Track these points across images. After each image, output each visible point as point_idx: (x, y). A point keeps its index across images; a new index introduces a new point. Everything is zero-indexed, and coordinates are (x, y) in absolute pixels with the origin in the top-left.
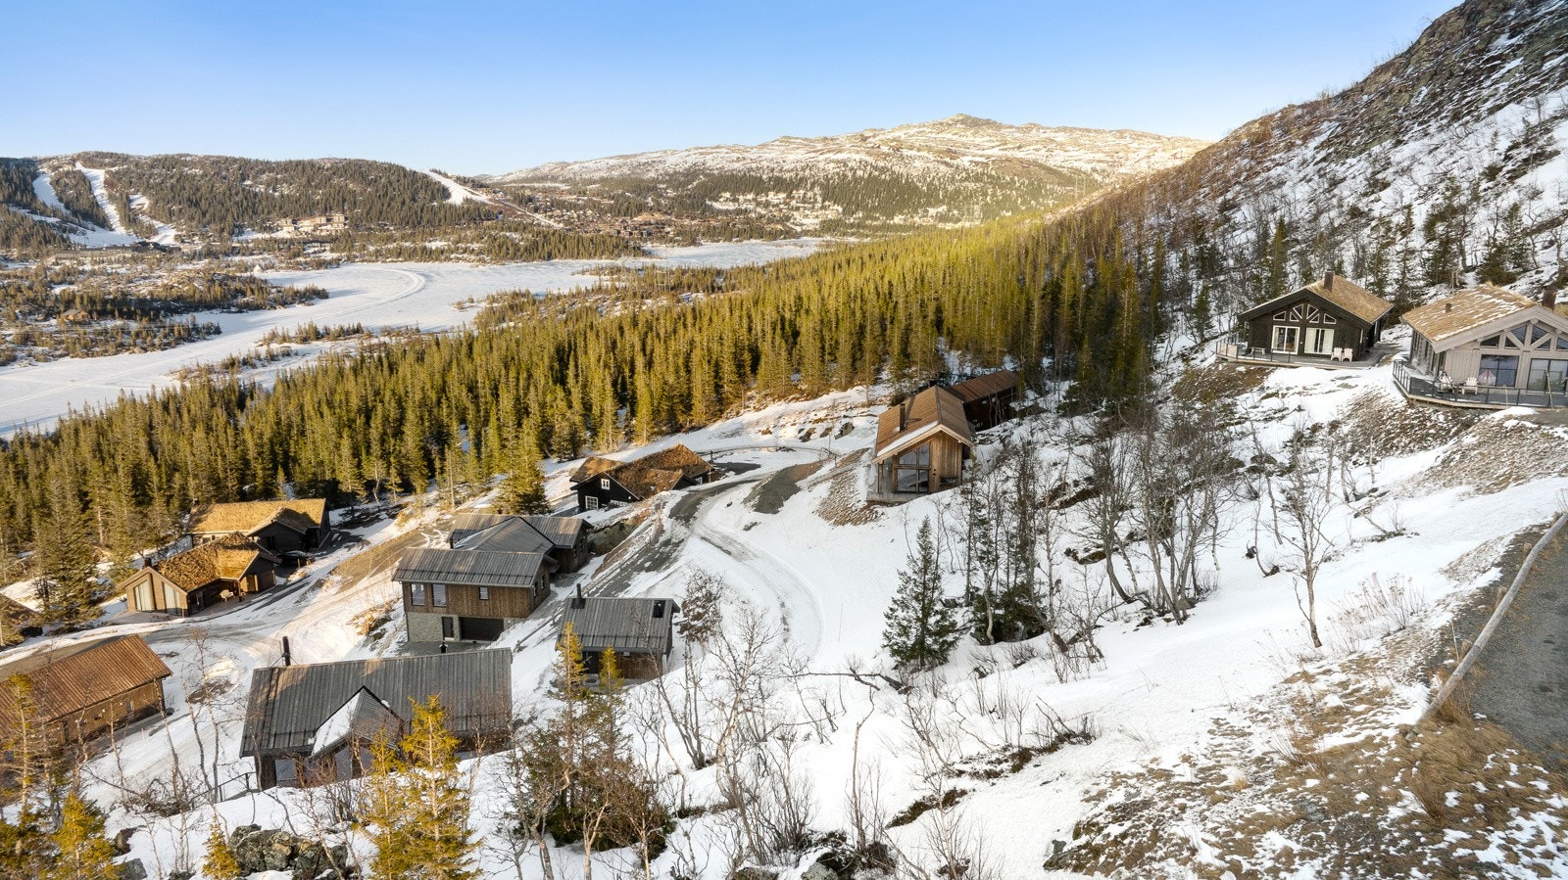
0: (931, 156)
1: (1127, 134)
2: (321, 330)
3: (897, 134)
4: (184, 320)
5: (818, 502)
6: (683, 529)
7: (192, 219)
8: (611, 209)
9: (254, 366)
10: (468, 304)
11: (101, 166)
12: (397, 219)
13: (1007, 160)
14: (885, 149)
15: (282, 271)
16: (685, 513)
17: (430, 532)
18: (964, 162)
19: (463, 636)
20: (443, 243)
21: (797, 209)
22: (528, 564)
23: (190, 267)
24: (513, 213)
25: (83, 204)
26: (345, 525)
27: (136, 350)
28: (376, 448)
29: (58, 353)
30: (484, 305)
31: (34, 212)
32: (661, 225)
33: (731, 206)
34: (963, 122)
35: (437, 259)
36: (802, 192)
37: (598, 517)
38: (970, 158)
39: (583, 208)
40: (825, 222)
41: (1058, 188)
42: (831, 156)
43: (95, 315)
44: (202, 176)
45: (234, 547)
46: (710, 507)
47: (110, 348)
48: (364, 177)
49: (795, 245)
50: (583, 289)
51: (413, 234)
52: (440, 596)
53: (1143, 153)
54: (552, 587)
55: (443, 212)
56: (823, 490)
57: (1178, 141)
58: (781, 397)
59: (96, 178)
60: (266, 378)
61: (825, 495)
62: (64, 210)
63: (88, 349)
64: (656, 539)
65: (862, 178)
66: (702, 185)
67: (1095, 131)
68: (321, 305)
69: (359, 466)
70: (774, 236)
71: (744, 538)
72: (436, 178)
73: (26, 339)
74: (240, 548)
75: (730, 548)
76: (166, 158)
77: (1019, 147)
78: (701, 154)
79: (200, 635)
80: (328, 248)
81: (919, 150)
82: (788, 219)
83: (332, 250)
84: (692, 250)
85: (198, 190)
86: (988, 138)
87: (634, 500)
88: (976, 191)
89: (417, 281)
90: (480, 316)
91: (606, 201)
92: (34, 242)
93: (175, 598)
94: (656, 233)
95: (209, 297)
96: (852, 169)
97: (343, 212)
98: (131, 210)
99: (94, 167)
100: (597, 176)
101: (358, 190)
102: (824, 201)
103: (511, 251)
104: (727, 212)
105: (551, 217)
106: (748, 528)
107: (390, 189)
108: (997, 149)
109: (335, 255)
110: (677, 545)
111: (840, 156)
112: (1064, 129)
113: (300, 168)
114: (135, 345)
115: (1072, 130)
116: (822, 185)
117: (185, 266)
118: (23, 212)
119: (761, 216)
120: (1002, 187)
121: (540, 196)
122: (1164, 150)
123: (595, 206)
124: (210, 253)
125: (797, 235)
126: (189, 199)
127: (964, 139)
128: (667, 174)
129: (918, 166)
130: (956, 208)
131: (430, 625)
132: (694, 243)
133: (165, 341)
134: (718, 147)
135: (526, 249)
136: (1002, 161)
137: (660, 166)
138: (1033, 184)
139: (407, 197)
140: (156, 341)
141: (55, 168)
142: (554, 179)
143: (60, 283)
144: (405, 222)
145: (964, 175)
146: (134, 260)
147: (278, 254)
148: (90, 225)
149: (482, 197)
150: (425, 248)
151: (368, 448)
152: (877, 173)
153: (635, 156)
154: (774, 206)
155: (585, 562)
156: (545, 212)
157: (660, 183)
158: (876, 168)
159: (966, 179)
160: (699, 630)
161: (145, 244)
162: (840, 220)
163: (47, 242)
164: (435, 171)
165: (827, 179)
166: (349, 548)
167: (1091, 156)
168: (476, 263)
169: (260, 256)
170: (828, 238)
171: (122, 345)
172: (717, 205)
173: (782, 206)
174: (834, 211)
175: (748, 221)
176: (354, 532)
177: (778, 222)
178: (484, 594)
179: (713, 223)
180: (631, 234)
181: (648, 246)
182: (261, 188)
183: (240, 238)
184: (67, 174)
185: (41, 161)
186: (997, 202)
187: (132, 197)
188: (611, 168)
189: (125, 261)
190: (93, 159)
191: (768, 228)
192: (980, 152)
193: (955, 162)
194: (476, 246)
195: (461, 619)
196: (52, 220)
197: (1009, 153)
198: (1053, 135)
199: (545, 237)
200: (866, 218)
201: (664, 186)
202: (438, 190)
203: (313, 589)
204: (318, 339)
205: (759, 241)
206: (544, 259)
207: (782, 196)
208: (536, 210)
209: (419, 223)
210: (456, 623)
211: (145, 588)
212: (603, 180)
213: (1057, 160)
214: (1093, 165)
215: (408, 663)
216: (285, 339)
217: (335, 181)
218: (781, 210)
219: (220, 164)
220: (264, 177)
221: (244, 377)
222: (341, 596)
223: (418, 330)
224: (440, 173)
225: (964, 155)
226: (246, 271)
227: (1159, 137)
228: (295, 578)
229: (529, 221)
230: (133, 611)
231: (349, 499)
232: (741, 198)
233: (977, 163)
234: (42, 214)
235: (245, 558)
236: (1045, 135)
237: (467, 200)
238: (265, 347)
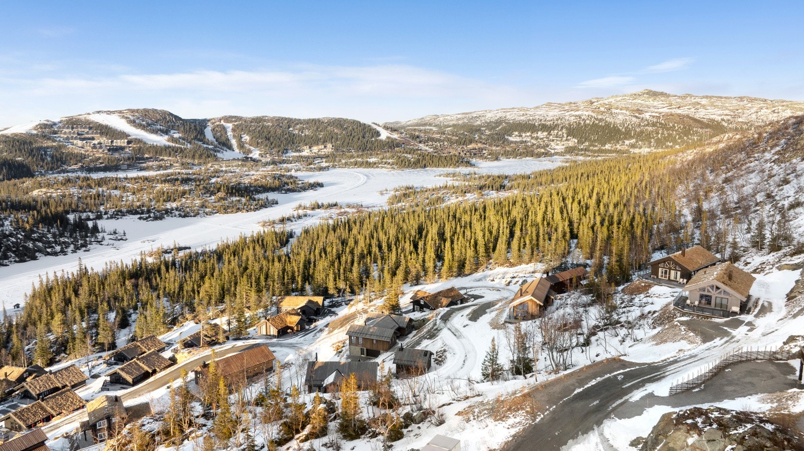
0: (628, 113)
1: (745, 99)
2: (320, 204)
3: (610, 100)
4: (263, 196)
5: (491, 318)
6: (443, 325)
7: (266, 146)
8: (457, 141)
9: (292, 221)
10: (385, 192)
11: (231, 122)
12: (355, 147)
13: (671, 115)
14: (602, 109)
15: (304, 172)
16: (446, 318)
17: (360, 313)
18: (647, 116)
19: (367, 355)
20: (376, 159)
21: (553, 140)
22: (390, 333)
23: (265, 169)
24: (409, 144)
25: (223, 139)
26: (330, 306)
27: (244, 211)
28: (342, 277)
29: (214, 212)
30: (393, 193)
31: (204, 143)
32: (481, 150)
33: (518, 139)
34: (647, 94)
35: (372, 167)
36: (556, 132)
37: (417, 315)
38: (650, 114)
39: (443, 141)
40: (567, 147)
41: (699, 130)
42: (573, 113)
43: (229, 195)
44: (272, 126)
45: (293, 314)
46: (456, 316)
47: (234, 210)
48: (342, 126)
49: (549, 161)
50: (438, 186)
51: (362, 155)
52: (361, 341)
53: (753, 111)
54: (397, 341)
55: (376, 144)
56: (494, 314)
57: (777, 102)
58: (502, 265)
59: (229, 127)
60: (297, 228)
61: (494, 316)
62: (215, 142)
63: (226, 210)
64: (432, 328)
65: (589, 125)
66: (504, 128)
67: (725, 98)
68: (320, 190)
69: (336, 284)
70: (539, 155)
71: (462, 330)
72: (374, 126)
73: (203, 206)
74: (294, 314)
75: (457, 334)
76: (257, 118)
77: (679, 107)
78: (504, 112)
79: (281, 345)
80: (324, 161)
81: (621, 109)
82: (548, 146)
83: (326, 162)
84: (496, 163)
85: (269, 133)
86: (661, 102)
87: (432, 309)
88: (653, 132)
89: (363, 179)
90: (390, 199)
91: (454, 138)
92: (204, 157)
93: (273, 331)
94: (478, 153)
95: (272, 185)
96: (583, 120)
97: (332, 143)
98: (242, 142)
99: (228, 123)
100: (451, 123)
101: (339, 133)
102: (567, 137)
103: (407, 164)
104: (516, 142)
105: (427, 145)
106: (465, 326)
107: (353, 132)
108: (665, 109)
109: (327, 164)
110: (439, 330)
111: (577, 113)
112: (707, 97)
113: (314, 122)
114: (244, 209)
115: (711, 97)
116: (567, 128)
117: (263, 169)
118: (200, 143)
119: (534, 145)
120: (668, 129)
121: (422, 135)
122: (767, 108)
123: (449, 140)
124: (274, 163)
125: (552, 155)
126: (266, 137)
127: (647, 103)
128: (486, 122)
129: (620, 118)
130: (641, 140)
131: (357, 350)
132: (497, 159)
133: (256, 207)
134: (513, 108)
135: (414, 163)
136: (668, 116)
137: (483, 118)
138: (686, 128)
139: (361, 135)
140: (252, 207)
141: (213, 123)
142: (430, 125)
143: (213, 177)
144: (358, 149)
145: (646, 123)
146: (242, 165)
147: (302, 163)
148: (225, 148)
149: (395, 136)
150: (367, 162)
151: (339, 276)
152: (597, 122)
153: (471, 113)
154: (540, 139)
155: (410, 332)
156: (425, 143)
157: (482, 127)
158: (597, 119)
159: (647, 125)
160: (440, 361)
161: (247, 158)
162: (576, 147)
163: (209, 157)
164: (374, 123)
165: (570, 125)
166: (331, 316)
167: (721, 112)
168: (390, 169)
169: (295, 164)
170: (568, 157)
171: (238, 209)
172: (511, 139)
173: (545, 139)
174: (573, 142)
175: (526, 147)
176: (333, 310)
177: (542, 147)
178: (374, 341)
179: (508, 149)
180: (465, 154)
181: (473, 161)
182: (297, 132)
183: (287, 155)
184: (218, 125)
185: (209, 120)
186: (665, 138)
187: (242, 136)
188: (459, 119)
189: (238, 166)
190: (228, 119)
191: (536, 151)
192: (656, 110)
193: (641, 116)
194: (390, 161)
195: (367, 349)
196: (210, 147)
197: (673, 111)
198: (699, 100)
199: (423, 156)
200: (590, 146)
201: (484, 129)
202: (375, 132)
203: (319, 332)
204: (318, 208)
205: (531, 158)
206: (422, 167)
207: (545, 133)
208: (420, 142)
209: (365, 149)
210: (365, 351)
211: (264, 327)
212: (454, 126)
213: (701, 114)
214: (722, 117)
215: (350, 363)
216: (305, 208)
217: (329, 128)
218: (544, 141)
219: (279, 121)
220: (298, 126)
221: (288, 227)
222: (328, 335)
223: (362, 206)
224: (376, 124)
225: (646, 112)
226: (289, 171)
227: (766, 100)
228: (312, 326)
229: (417, 148)
230: (259, 334)
231: (332, 296)
232: (524, 135)
233: (653, 117)
234: (208, 144)
235: (296, 319)
236: (695, 101)
237: (388, 138)
238: (296, 211)
